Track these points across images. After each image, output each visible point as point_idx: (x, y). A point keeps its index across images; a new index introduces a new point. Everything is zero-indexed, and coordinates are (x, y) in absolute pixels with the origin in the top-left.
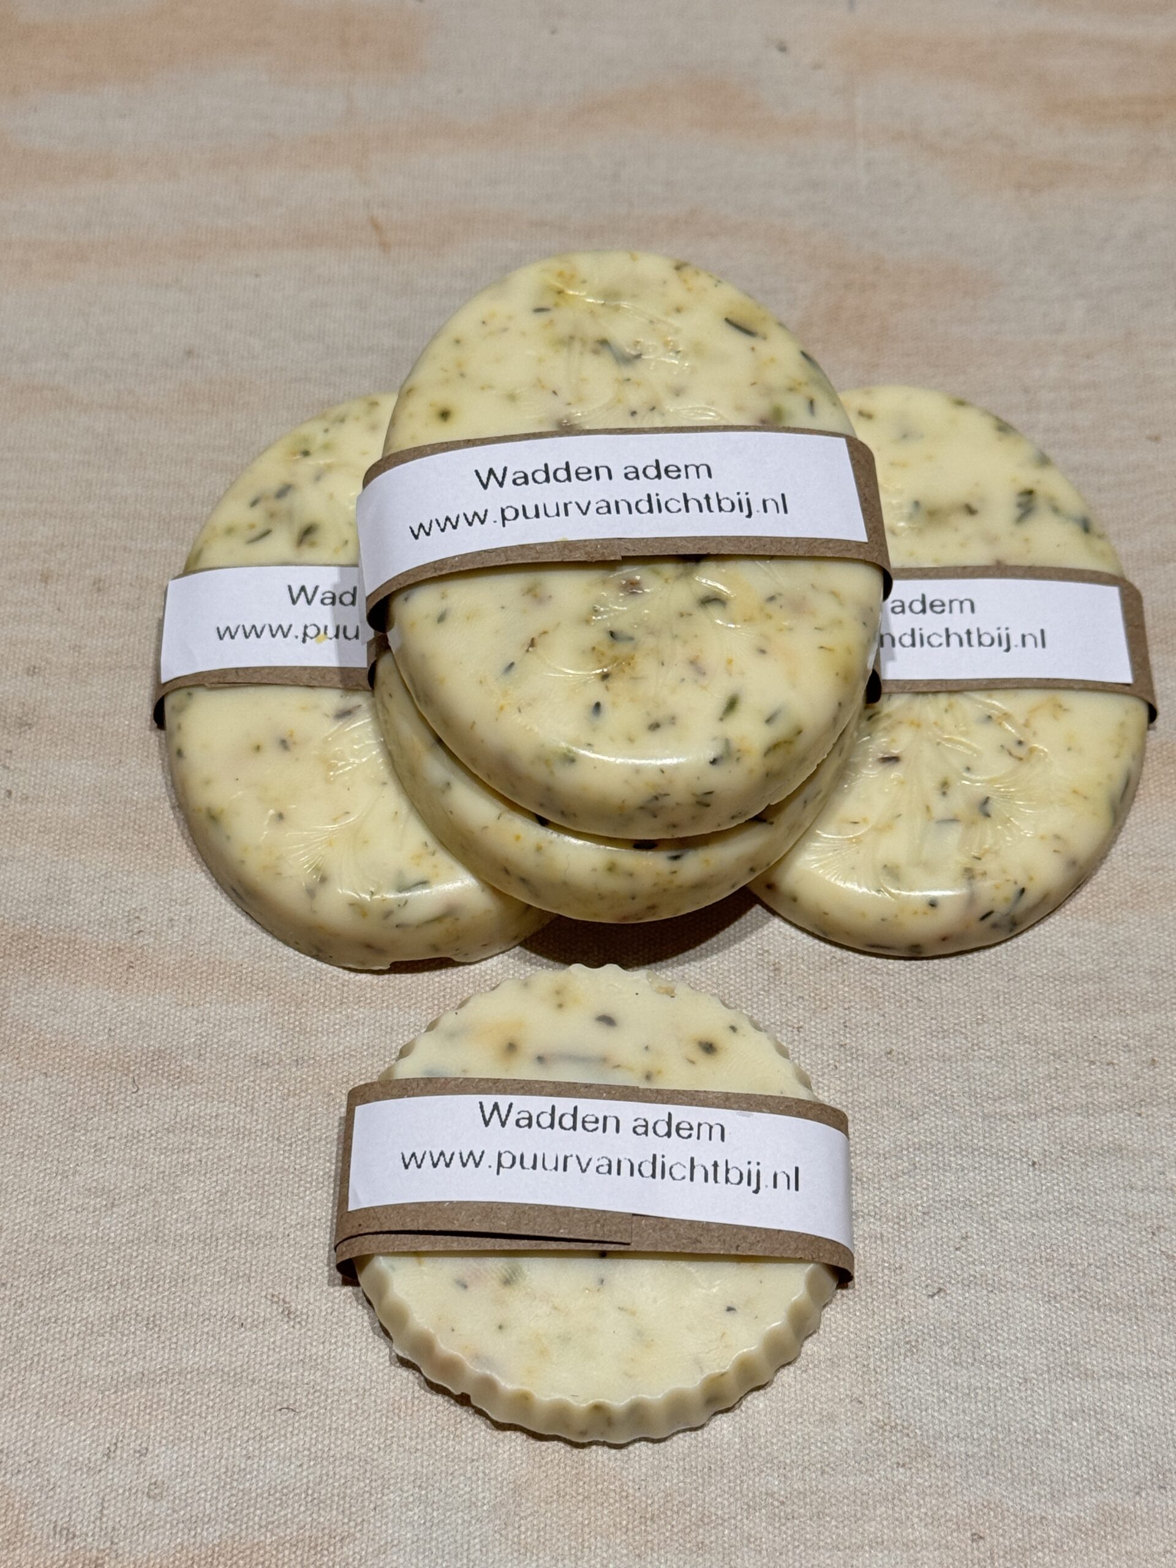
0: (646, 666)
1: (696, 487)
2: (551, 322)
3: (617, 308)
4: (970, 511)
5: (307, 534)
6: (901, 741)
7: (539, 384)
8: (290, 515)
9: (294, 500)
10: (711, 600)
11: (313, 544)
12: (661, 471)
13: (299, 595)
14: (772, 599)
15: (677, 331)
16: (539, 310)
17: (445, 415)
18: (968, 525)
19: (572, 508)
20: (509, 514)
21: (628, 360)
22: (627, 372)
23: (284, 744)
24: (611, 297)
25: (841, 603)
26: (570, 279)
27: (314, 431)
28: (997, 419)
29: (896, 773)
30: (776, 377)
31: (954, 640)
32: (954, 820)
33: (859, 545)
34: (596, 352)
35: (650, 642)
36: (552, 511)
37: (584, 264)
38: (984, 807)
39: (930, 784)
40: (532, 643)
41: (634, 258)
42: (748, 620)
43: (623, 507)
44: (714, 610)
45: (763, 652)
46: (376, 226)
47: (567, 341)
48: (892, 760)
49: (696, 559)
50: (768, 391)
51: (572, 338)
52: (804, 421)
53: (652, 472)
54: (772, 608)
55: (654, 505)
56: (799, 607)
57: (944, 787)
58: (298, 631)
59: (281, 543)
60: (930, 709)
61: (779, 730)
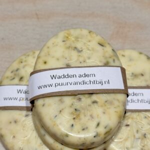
0: (82, 116)
1: (92, 79)
2: (66, 44)
3: (78, 41)
4: (142, 75)
5: (21, 79)
6: (129, 122)
7: (63, 57)
8: (18, 75)
9: (19, 72)
10: (95, 102)
11: (22, 81)
12: (86, 76)
13: (19, 91)
14: (106, 102)
15: (89, 46)
16: (64, 41)
17: (45, 63)
18: (142, 78)
19: (69, 84)
20: (57, 85)
21: (80, 51)
22: (80, 54)
23: (16, 122)
24: (77, 38)
25: (119, 102)
26: (69, 34)
27: (23, 58)
28: (147, 56)
29: (129, 128)
30: (107, 55)
31: (139, 101)
32: (139, 138)
33: (123, 90)
34: (74, 50)
35: (83, 111)
36: (65, 84)
37: (72, 31)
38: (145, 136)
39: (135, 131)
40: (60, 111)
41: (81, 30)
42: (102, 106)
43: (78, 83)
44: (95, 104)
45: (104, 113)
46: (37, 14)
47: (69, 48)
48: (127, 125)
49: (92, 94)
50: (106, 58)
51: (69, 47)
52: (113, 64)
53: (84, 76)
54: (106, 103)
55: (84, 83)
56: (111, 103)
57: (137, 131)
58: (19, 99)
59: (16, 81)
60: (135, 115)
61: (107, 130)
